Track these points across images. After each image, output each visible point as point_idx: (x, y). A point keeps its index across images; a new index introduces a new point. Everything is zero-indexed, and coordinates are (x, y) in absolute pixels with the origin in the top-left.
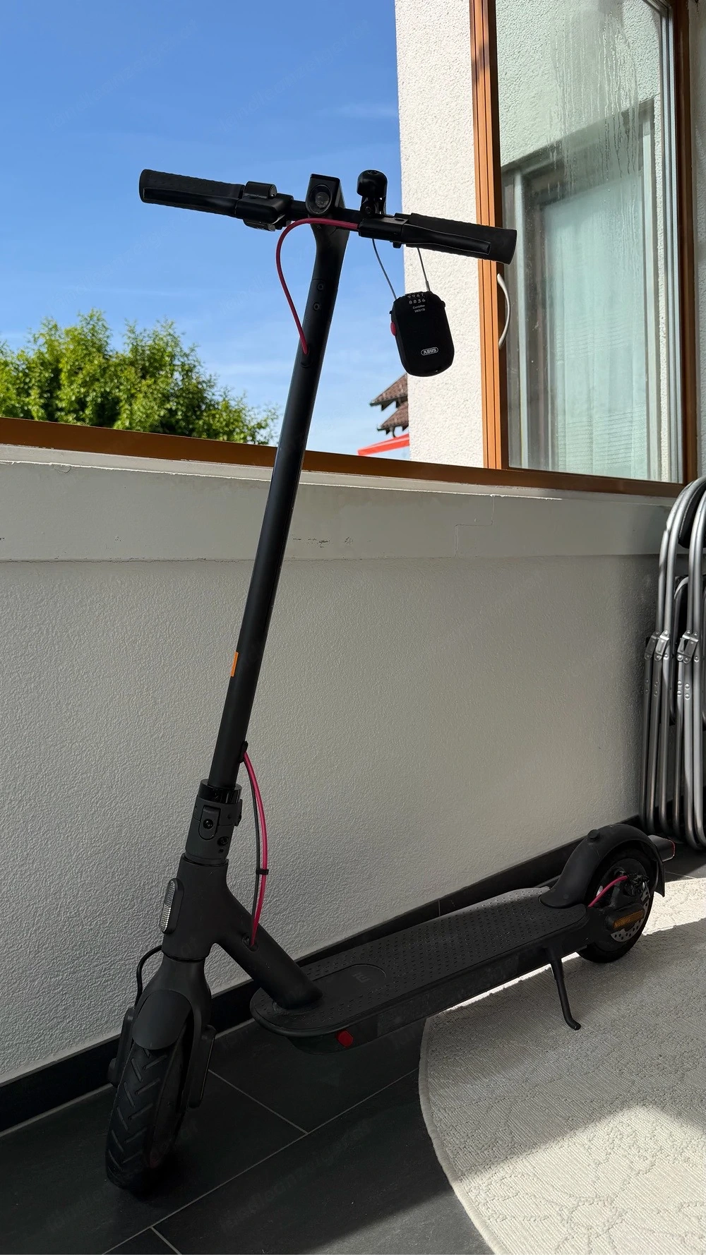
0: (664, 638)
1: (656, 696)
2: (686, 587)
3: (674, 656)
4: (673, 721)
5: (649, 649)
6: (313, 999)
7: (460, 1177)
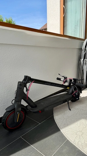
0: (82, 60)
1: (81, 67)
2: (85, 53)
3: (83, 62)
4: (82, 71)
5: (80, 61)
6: (36, 106)
7: (61, 129)
